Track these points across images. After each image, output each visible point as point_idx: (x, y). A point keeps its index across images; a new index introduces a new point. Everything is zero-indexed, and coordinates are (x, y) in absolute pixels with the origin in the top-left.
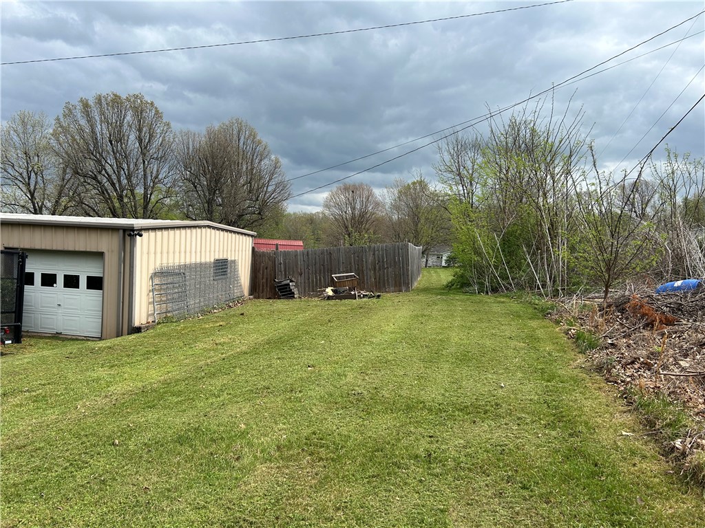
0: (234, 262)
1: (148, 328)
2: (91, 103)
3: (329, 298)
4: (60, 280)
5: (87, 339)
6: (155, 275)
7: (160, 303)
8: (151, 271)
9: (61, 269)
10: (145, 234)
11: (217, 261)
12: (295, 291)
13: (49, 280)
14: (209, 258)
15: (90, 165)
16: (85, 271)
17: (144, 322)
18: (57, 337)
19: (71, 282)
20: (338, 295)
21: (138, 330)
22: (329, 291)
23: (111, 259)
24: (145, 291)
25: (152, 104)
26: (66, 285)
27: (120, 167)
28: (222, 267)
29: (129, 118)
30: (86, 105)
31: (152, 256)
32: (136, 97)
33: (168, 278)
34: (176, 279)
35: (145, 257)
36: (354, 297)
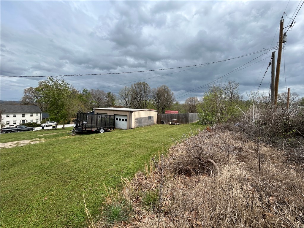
0: (153, 117)
1: (134, 128)
2: (136, 84)
3: (170, 124)
4: (121, 120)
5: (125, 130)
6: (136, 119)
7: (137, 124)
8: (135, 119)
9: (122, 118)
10: (134, 112)
11: (149, 117)
12: (165, 123)
13: (120, 120)
14: (147, 116)
15: (135, 96)
16: (125, 118)
17: (133, 127)
18: (121, 129)
19: (123, 120)
20: (172, 124)
21: (132, 129)
22: (170, 123)
23: (128, 116)
24: (134, 122)
25: (147, 83)
26: (122, 121)
27: (141, 97)
28: (150, 118)
29: (142, 86)
30: (135, 84)
31: (135, 116)
32: (144, 82)
33: (138, 120)
34: (140, 120)
35: (134, 116)
36: (175, 124)
